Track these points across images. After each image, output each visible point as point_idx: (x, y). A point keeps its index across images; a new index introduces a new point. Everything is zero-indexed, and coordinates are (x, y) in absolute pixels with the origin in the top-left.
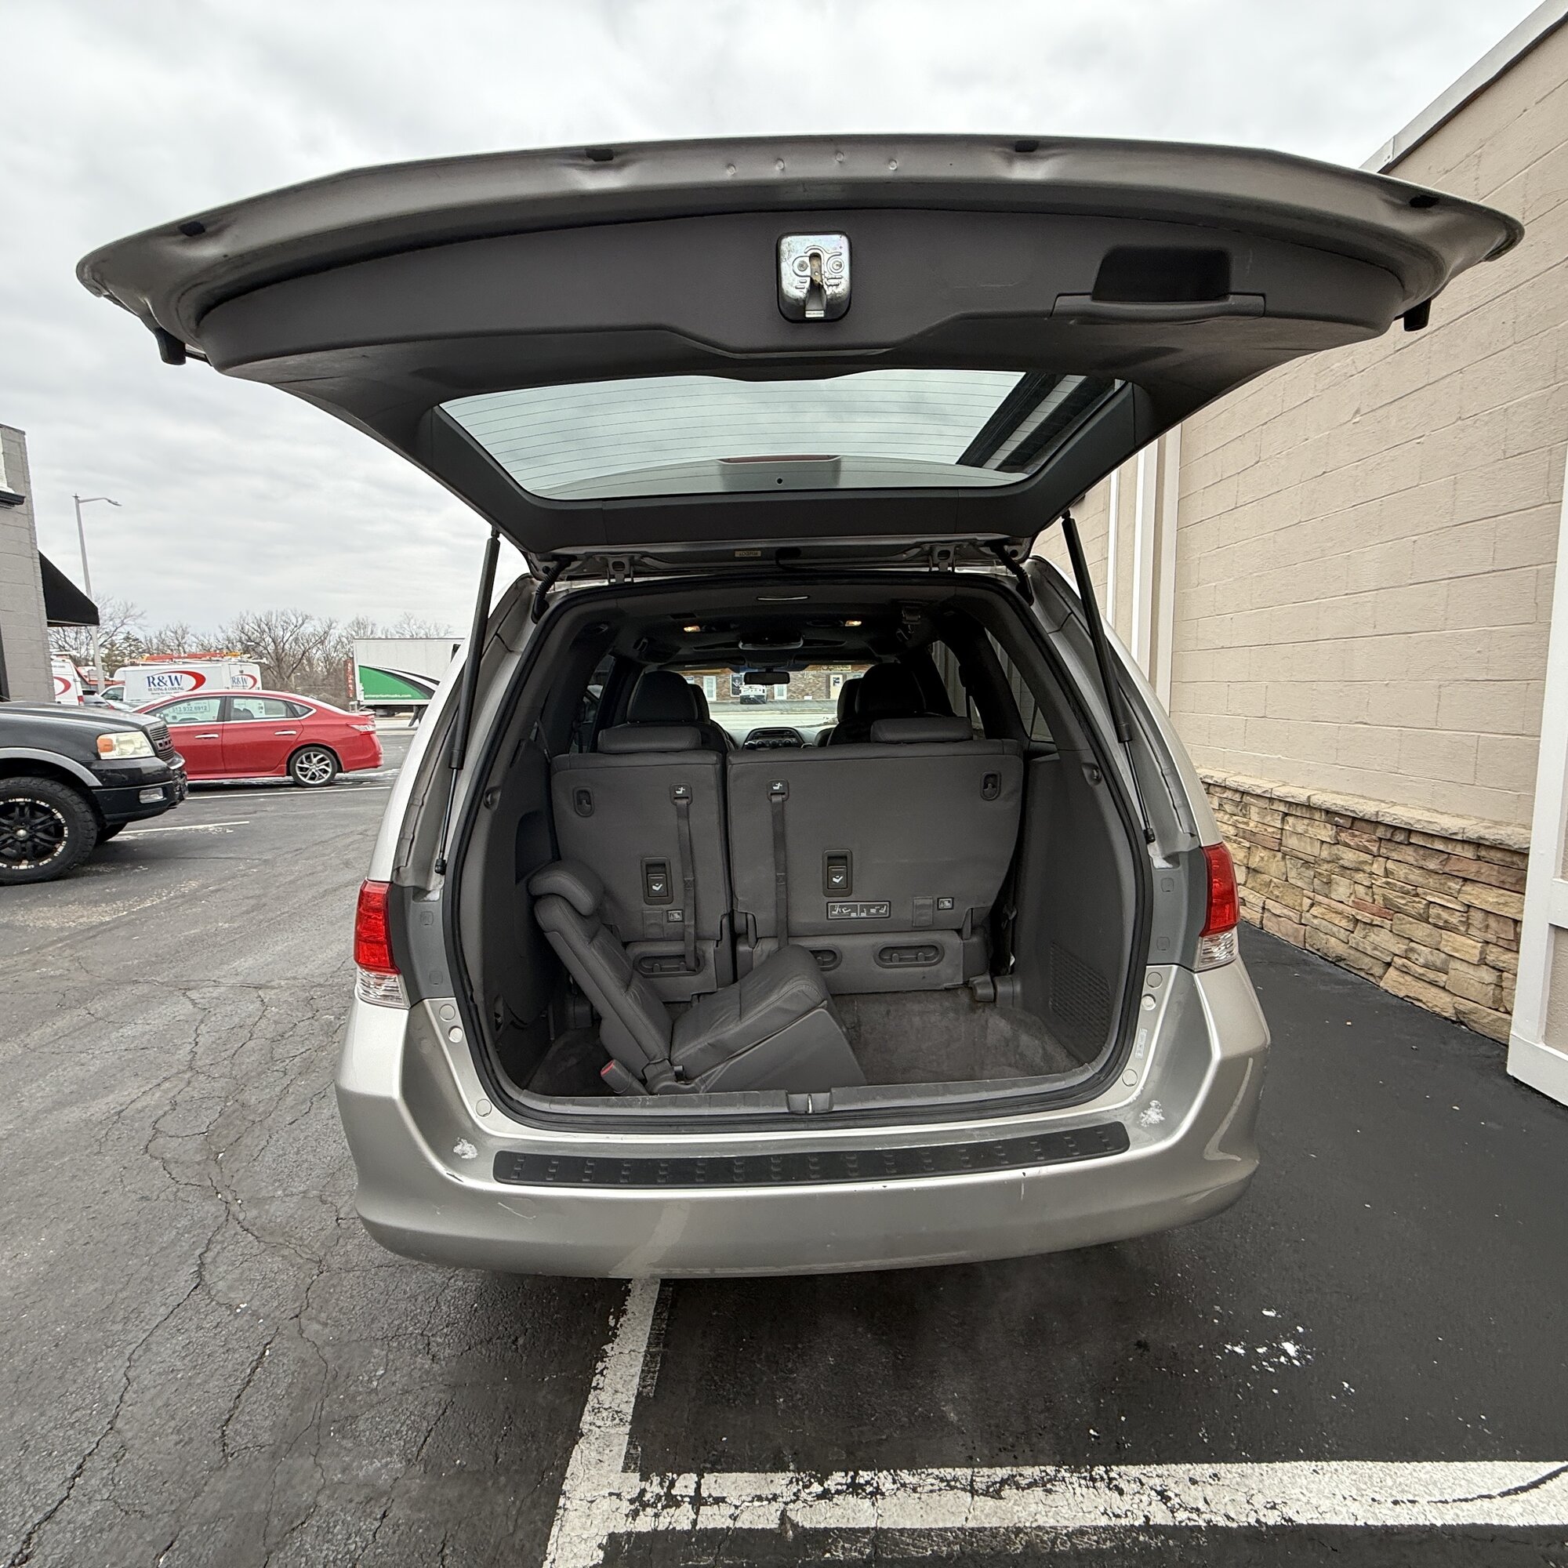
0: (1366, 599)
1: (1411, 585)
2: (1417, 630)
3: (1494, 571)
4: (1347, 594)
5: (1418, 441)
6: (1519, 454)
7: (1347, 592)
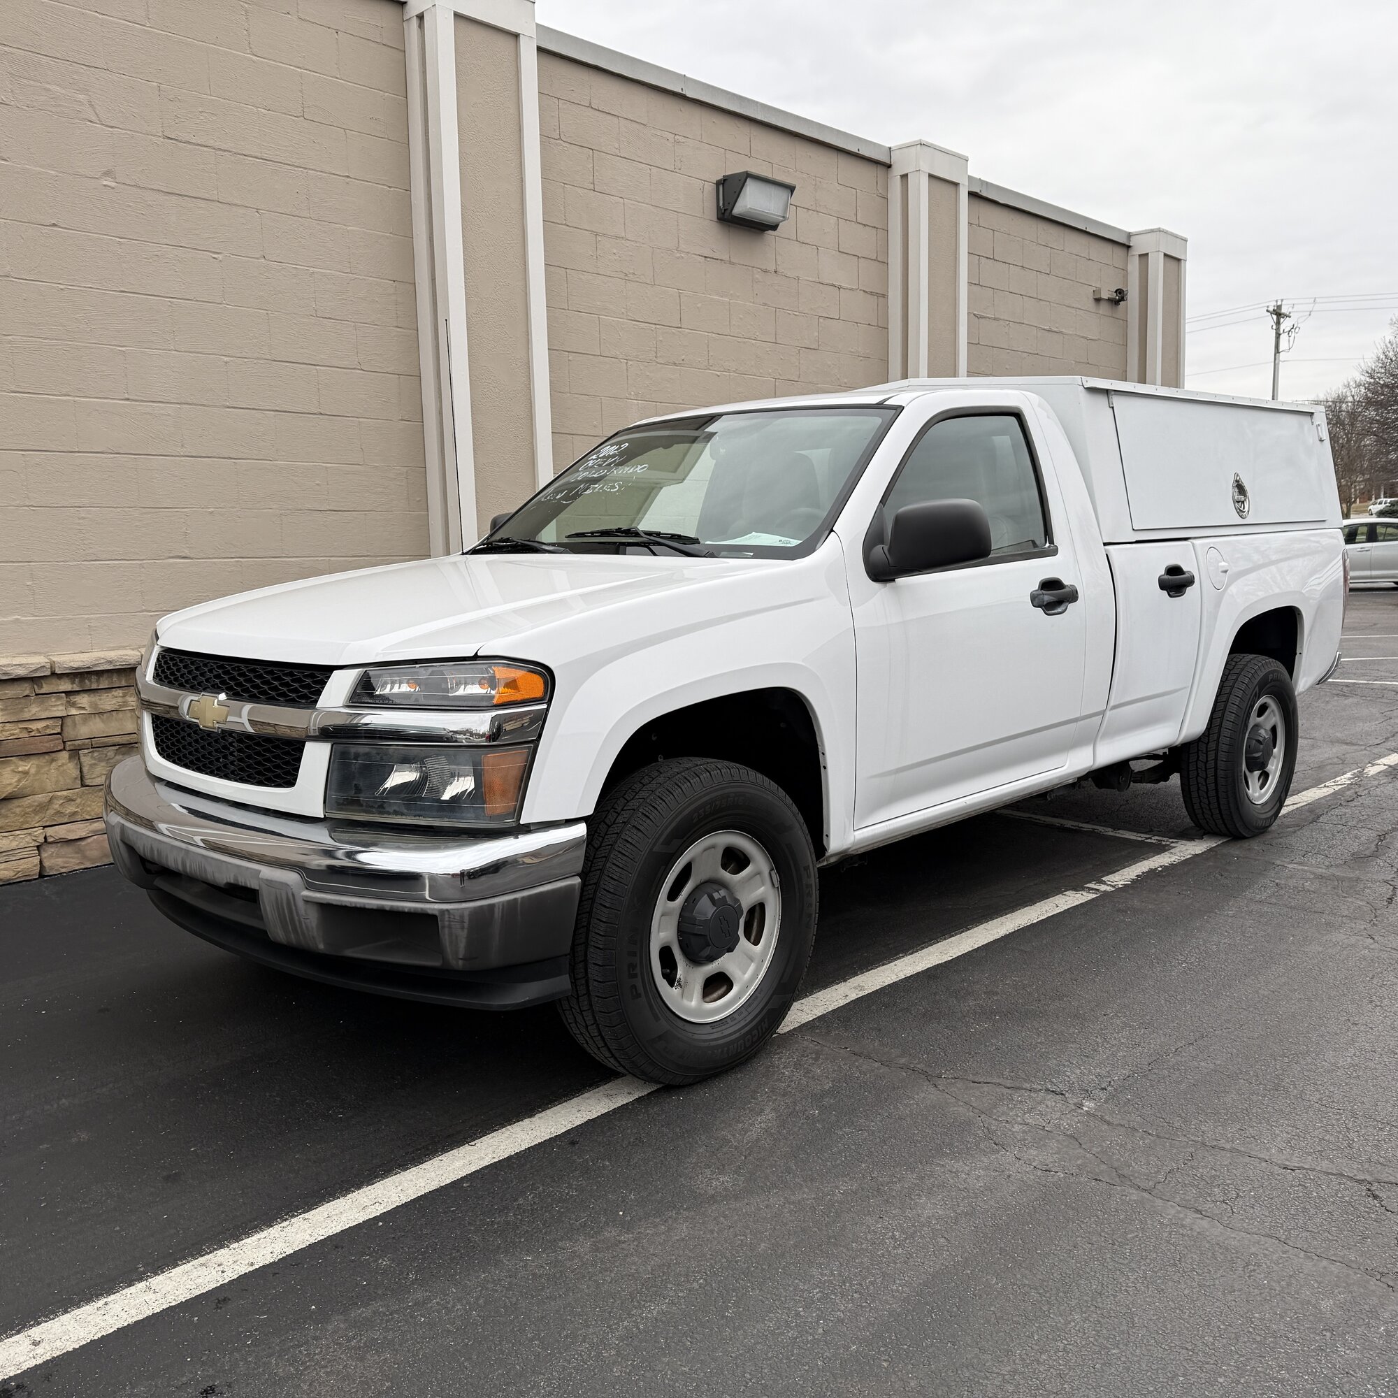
0: (162, 412)
1: (228, 407)
2: (245, 456)
3: (321, 414)
4: (128, 399)
5: (214, 256)
6: (330, 318)
7: (127, 396)
